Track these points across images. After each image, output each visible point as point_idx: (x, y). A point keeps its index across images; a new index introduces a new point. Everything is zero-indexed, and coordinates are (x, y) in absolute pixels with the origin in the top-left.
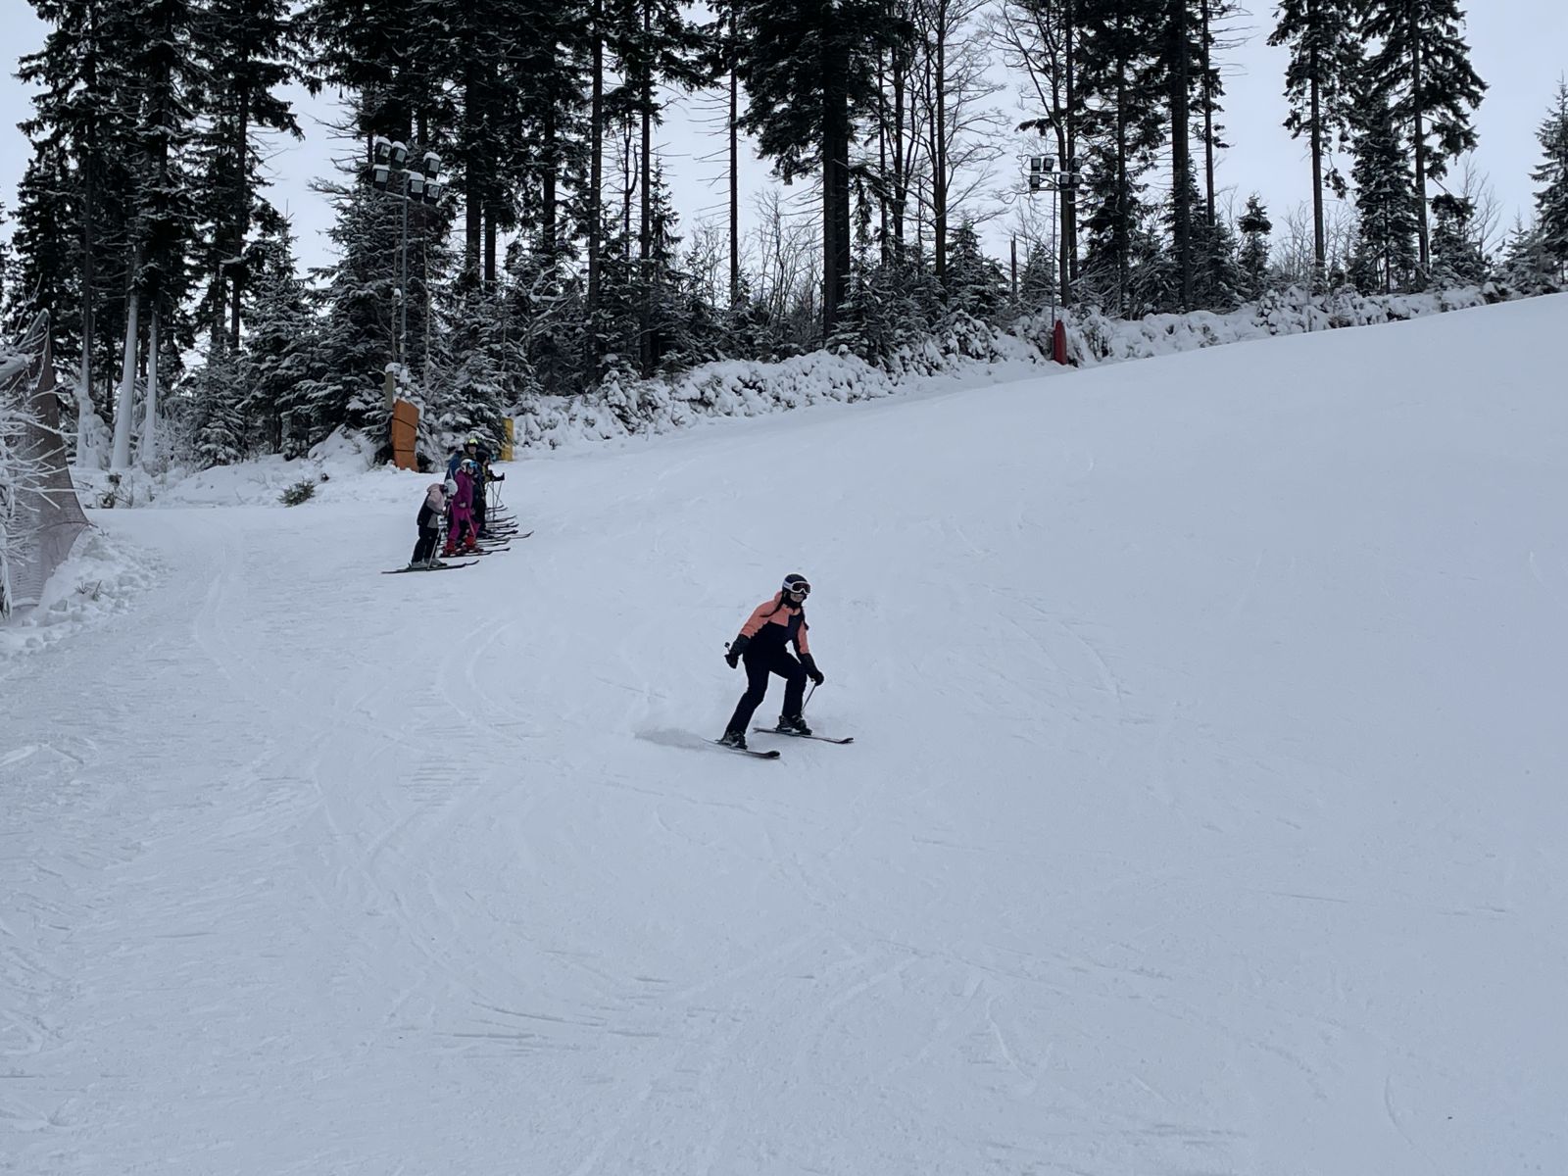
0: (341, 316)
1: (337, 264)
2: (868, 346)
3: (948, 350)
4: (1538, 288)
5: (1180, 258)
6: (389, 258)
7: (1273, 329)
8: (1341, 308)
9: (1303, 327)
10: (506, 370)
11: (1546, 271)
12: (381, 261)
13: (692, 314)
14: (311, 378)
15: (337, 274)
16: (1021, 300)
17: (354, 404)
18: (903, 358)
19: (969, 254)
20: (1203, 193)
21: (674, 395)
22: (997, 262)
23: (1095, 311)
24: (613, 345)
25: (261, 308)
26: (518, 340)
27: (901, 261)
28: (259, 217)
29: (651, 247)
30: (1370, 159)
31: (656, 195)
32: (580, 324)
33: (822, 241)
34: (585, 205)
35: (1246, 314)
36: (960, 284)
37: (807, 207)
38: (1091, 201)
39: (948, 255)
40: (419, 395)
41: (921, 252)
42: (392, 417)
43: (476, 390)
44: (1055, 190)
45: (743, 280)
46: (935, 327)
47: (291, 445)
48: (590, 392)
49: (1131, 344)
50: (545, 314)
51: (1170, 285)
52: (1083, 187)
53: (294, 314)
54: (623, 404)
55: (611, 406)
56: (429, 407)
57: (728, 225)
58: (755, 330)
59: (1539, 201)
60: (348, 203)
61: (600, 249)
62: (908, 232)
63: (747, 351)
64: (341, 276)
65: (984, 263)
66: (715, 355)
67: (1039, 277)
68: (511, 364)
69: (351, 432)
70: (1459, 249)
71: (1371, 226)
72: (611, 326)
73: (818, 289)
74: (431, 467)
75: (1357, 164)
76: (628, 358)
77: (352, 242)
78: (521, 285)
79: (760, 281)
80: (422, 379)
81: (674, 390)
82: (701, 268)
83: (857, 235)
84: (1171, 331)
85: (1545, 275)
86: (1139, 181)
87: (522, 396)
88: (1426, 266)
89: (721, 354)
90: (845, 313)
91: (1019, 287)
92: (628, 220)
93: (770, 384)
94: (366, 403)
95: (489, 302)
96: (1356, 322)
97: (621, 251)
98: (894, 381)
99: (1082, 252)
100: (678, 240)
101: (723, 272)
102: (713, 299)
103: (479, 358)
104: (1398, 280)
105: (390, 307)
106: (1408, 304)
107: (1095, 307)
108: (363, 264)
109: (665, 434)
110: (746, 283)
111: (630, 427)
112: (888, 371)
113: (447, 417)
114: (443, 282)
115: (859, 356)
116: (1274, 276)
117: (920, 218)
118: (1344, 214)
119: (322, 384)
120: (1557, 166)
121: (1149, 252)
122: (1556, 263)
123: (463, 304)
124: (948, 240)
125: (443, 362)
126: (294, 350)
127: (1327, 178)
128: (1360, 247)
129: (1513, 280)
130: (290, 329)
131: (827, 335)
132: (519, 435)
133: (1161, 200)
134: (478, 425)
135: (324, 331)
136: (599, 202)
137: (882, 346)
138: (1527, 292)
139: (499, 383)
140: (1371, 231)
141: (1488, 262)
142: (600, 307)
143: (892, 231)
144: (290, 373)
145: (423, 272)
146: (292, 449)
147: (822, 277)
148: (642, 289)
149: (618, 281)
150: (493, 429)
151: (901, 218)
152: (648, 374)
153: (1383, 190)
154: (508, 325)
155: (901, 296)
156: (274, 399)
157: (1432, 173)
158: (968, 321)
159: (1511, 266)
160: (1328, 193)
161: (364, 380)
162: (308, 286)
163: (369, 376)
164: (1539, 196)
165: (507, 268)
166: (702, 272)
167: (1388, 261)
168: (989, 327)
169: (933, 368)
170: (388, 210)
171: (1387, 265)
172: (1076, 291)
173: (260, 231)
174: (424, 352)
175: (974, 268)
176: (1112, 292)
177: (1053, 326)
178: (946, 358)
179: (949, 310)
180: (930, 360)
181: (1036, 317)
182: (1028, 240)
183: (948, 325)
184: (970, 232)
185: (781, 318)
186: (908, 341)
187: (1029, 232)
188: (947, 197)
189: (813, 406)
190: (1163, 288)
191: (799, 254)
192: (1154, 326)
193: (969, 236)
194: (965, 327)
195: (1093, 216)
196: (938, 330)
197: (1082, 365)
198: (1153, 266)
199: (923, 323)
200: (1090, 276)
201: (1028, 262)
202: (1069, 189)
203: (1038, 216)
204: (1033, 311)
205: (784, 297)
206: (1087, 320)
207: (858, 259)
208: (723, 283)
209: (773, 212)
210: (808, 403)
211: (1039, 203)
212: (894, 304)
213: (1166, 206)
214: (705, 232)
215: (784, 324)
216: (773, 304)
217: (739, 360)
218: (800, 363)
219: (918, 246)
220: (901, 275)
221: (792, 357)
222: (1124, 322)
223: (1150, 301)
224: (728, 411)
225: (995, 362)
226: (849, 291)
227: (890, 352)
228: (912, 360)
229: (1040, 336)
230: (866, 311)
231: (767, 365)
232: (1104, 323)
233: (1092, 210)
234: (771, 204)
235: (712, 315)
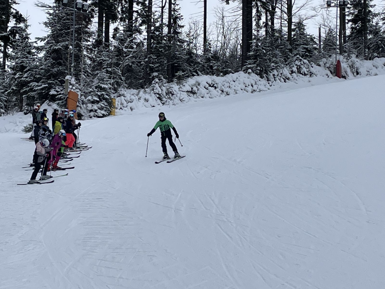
0: (48, 57)
1: (47, 36)
2: (260, 70)
3: (292, 72)
6: (67, 34)
10: (113, 79)
12: (64, 35)
13: (188, 56)
14: (35, 81)
15: (47, 40)
16: (323, 51)
17: (52, 92)
18: (274, 75)
19: (302, 33)
21: (180, 89)
22: (313, 36)
23: (353, 56)
24: (156, 69)
25: (16, 53)
26: (118, 67)
27: (273, 35)
28: (14, 17)
29: (172, 30)
31: (174, 9)
32: (143, 60)
33: (241, 27)
34: (145, 12)
36: (297, 45)
37: (235, 14)
38: (352, 11)
39: (293, 33)
40: (79, 89)
41: (281, 31)
42: (68, 98)
43: (101, 87)
44: (337, 7)
45: (209, 43)
46: (287, 62)
47: (27, 108)
48: (147, 88)
49: (368, 70)
50: (130, 56)
52: (349, 6)
53: (29, 56)
54: (160, 93)
55: (155, 94)
56: (82, 93)
57: (203, 20)
58: (213, 63)
60: (51, 12)
61: (151, 30)
62: (276, 24)
63: (210, 72)
64: (48, 41)
65: (308, 37)
66: (197, 73)
67: (330, 42)
68: (115, 76)
69: (51, 103)
72: (155, 61)
74: (83, 118)
76: (162, 74)
77: (53, 27)
78: (119, 45)
79: (216, 43)
80: (80, 82)
81: (181, 87)
82: (192, 38)
83: (256, 25)
86: (372, 3)
87: (119, 89)
89: (199, 73)
90: (250, 57)
91: (322, 46)
92: (162, 18)
93: (220, 85)
94: (57, 92)
95: (107, 51)
97: (160, 31)
98: (270, 84)
99: (348, 32)
100: (183, 26)
101: (201, 39)
102: (197, 51)
103: (103, 74)
105: (68, 53)
107: (354, 55)
108: (57, 36)
109: (177, 105)
110: (210, 44)
111: (163, 102)
112: (268, 80)
113: (90, 98)
114: (89, 43)
115: (256, 74)
117: (281, 18)
119: (40, 84)
121: (376, 32)
123: (96, 52)
124: (293, 27)
125: (88, 75)
126: (29, 70)
130: (27, 62)
131: (243, 65)
132: (118, 105)
133: (381, 11)
134: (102, 101)
135: (41, 63)
136: (152, 11)
137: (265, 70)
139: (110, 84)
142: (151, 54)
144: (27, 79)
145: (81, 39)
146: (27, 110)
147: (241, 42)
148: (168, 46)
149: (158, 43)
150: (108, 103)
151: (274, 18)
152: (170, 81)
154: (114, 61)
155: (273, 49)
156: (20, 90)
158: (301, 60)
161: (56, 83)
162: (35, 45)
163: (59, 81)
165: (114, 38)
166: (192, 40)
168: (309, 63)
169: (286, 79)
170: (67, 14)
172: (346, 48)
173: (15, 22)
174: (81, 71)
175: (303, 39)
176: (361, 48)
177: (336, 62)
178: (292, 75)
179: (293, 56)
180: (285, 76)
181: (329, 59)
182: (326, 27)
183: (292, 62)
184: (302, 24)
185: (225, 58)
186: (276, 68)
187: (326, 24)
188: (293, 10)
189: (237, 94)
190: (382, 47)
191: (232, 33)
192: (378, 63)
193: (302, 26)
194: (300, 63)
195: (353, 17)
196: (288, 64)
197: (348, 78)
198: (378, 38)
199: (282, 61)
200: (351, 42)
201: (326, 36)
202: (343, 7)
203: (330, 17)
204: (328, 56)
205: (225, 50)
206: (350, 60)
207: (256, 35)
208: (201, 44)
209: (222, 16)
210: (235, 93)
211: (330, 12)
212: (271, 53)
213: (383, 13)
214: (194, 23)
215: (225, 61)
216: (221, 53)
217: (207, 75)
218: (232, 77)
219: (281, 29)
220: (273, 41)
221: (229, 74)
222: (365, 61)
223: (376, 52)
224: (203, 96)
225: (312, 77)
226: (252, 48)
227: (269, 72)
228: (278, 76)
229: (331, 67)
230: (259, 56)
231: (218, 77)
232: (357, 61)
233: (352, 15)
234: (221, 12)
235: (196, 57)
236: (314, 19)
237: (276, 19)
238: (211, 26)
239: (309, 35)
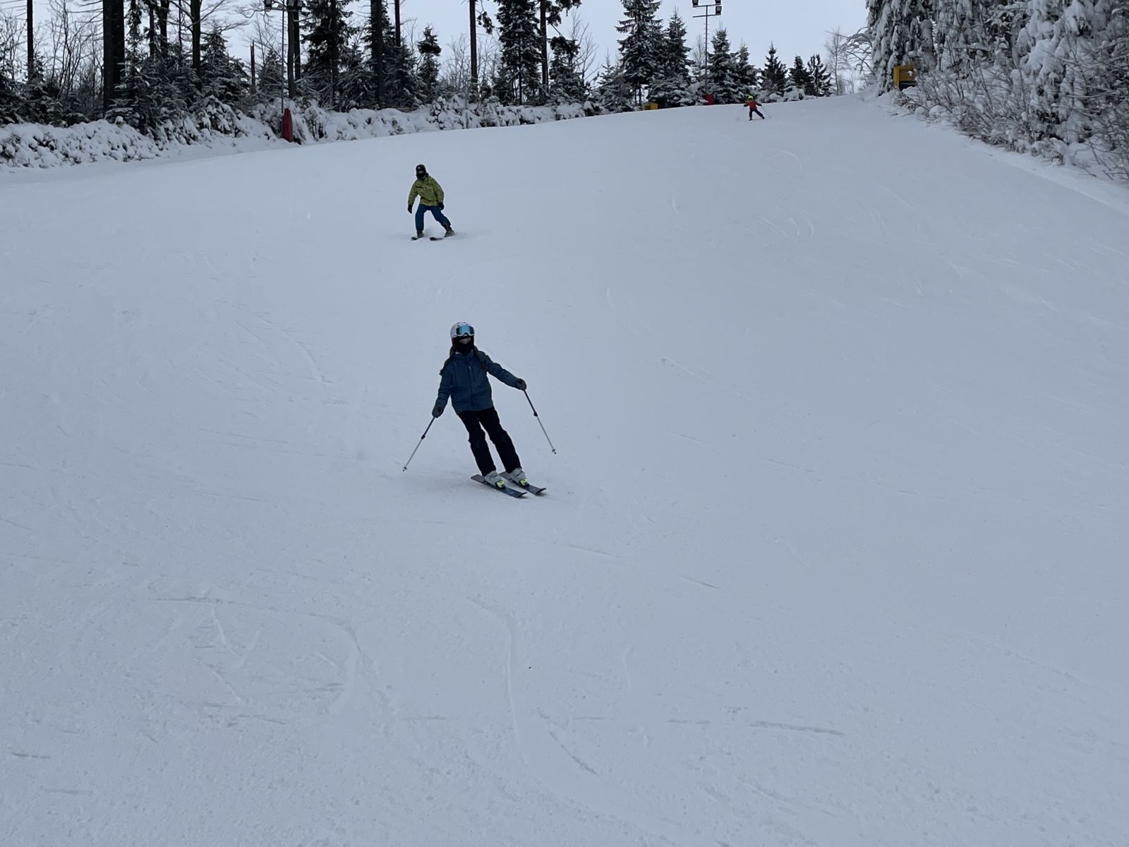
2: (140, 119)
3: (202, 126)
4: (620, 107)
5: (376, 69)
7: (442, 125)
8: (488, 113)
9: (463, 125)
11: (625, 96)
16: (259, 92)
18: (167, 130)
19: (219, 54)
20: (393, 22)
22: (240, 61)
23: (314, 104)
27: (165, 55)
30: (509, 7)
33: (102, 35)
35: (423, 113)
36: (211, 76)
37: (90, 8)
38: (311, 21)
39: (202, 53)
41: (181, 48)
44: (283, 10)
45: (38, 61)
46: (192, 107)
49: (341, 131)
51: (369, 88)
52: (304, 10)
57: (26, 17)
58: (47, 100)
59: (621, 46)
62: (170, 33)
63: (41, 117)
65: (230, 62)
66: (14, 118)
67: (272, 75)
70: (568, 77)
71: (510, 55)
73: (99, 73)
75: (500, 9)
79: (51, 62)
83: (130, 32)
84: (369, 122)
85: (624, 98)
86: (346, 9)
88: (546, 87)
89: (19, 118)
90: (121, 92)
91: (257, 82)
93: (61, 144)
96: (499, 124)
98: (160, 147)
99: (304, 59)
101: (21, 54)
102: (13, 74)
104: (528, 95)
106: (534, 113)
107: (314, 100)
110: (40, 64)
112: (156, 139)
115: (132, 126)
116: (443, 86)
117: (180, 23)
118: (491, 44)
120: (633, 23)
121: (354, 63)
122: (631, 91)
124: (202, 42)
127: (479, 18)
128: (502, 70)
129: (603, 101)
131: (106, 108)
133: (362, 24)
137: (150, 119)
138: (612, 110)
140: (509, 58)
141: (588, 87)
143: (158, 32)
147: (102, 64)
151: (165, 23)
153: (517, 30)
155: (165, 82)
157: (551, 20)
159: (602, 91)
160: (480, 30)
164: (621, 43)
167: (520, 81)
168: (234, 110)
169: (190, 139)
171: (520, 84)
172: (300, 87)
175: (222, 65)
176: (326, 90)
177: (282, 112)
178: (201, 132)
179: (203, 95)
180: (188, 132)
181: (270, 105)
182: (264, 47)
183: (202, 107)
184: (220, 37)
185: (70, 93)
186: (171, 117)
187: (264, 41)
188: (201, 9)
189: (95, 163)
190: (364, 90)
191: (83, 44)
192: (356, 117)
193: (218, 40)
194: (215, 109)
195: (312, 32)
196: (195, 110)
197: (304, 143)
198: (356, 73)
199: (183, 104)
200: (311, 77)
201: (264, 63)
202: (294, 10)
203: (271, 29)
204: (267, 100)
205: (71, 77)
206: (307, 110)
207: (131, 51)
208: (21, 62)
209: (62, 10)
210: (92, 160)
211: (271, 19)
212: (160, 87)
213: (366, 29)
214: (6, 21)
215: (71, 98)
216: (63, 81)
217: (34, 123)
218: (85, 129)
219: (179, 45)
220: (166, 66)
221: (78, 123)
222: (335, 113)
223: (354, 99)
224: (25, 163)
225: (239, 137)
226: (124, 75)
227: (157, 124)
228: (174, 131)
229: (273, 120)
230: (138, 92)
231: (57, 128)
232: (320, 113)
233: (311, 27)
234: (60, 3)
235: (13, 87)
236: (242, 29)
237: (171, 25)
238: (41, 28)
239: (232, 59)
